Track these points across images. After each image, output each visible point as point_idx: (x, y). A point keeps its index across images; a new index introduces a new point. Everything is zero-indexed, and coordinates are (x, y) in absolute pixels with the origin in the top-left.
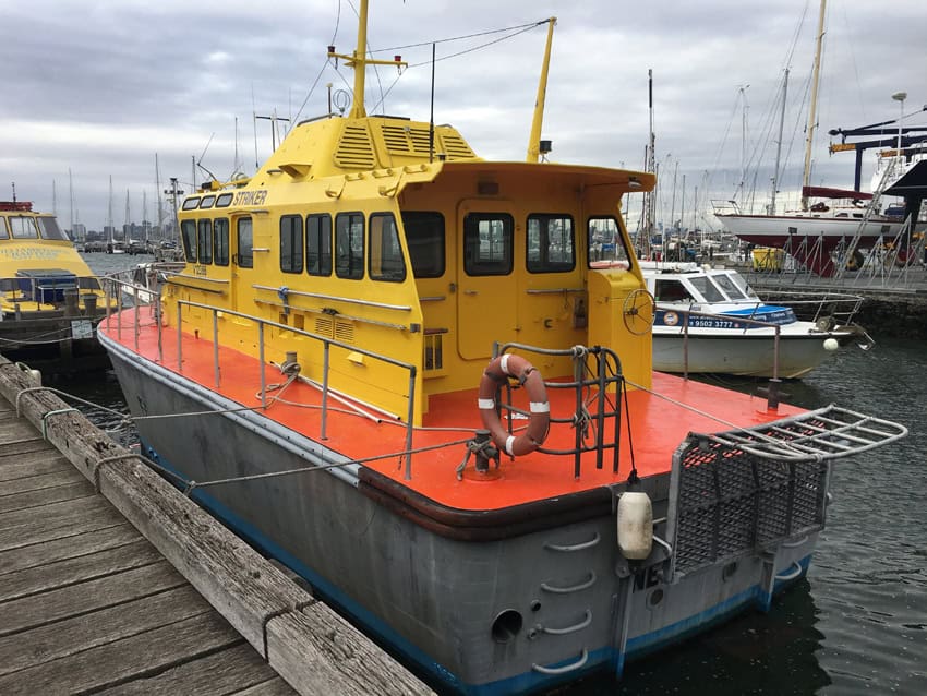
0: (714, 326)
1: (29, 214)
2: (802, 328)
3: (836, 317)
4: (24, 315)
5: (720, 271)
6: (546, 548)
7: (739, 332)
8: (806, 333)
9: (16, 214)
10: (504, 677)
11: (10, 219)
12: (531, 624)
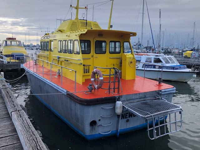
0: (167, 69)
1: (15, 40)
2: (188, 70)
3: (196, 68)
4: (11, 62)
5: (170, 56)
6: (102, 108)
7: (173, 70)
8: (188, 71)
9: (12, 40)
10: (93, 134)
11: (11, 41)
12: (99, 123)
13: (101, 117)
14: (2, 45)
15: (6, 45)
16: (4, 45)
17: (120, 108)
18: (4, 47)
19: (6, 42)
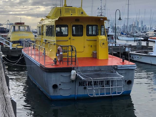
1: (23, 25)
6: (61, 75)
9: (20, 25)
10: (56, 95)
11: (19, 27)
12: (60, 87)
13: (61, 82)
14: (10, 30)
15: (14, 30)
16: (12, 31)
17: (74, 75)
18: (12, 33)
19: (14, 27)
